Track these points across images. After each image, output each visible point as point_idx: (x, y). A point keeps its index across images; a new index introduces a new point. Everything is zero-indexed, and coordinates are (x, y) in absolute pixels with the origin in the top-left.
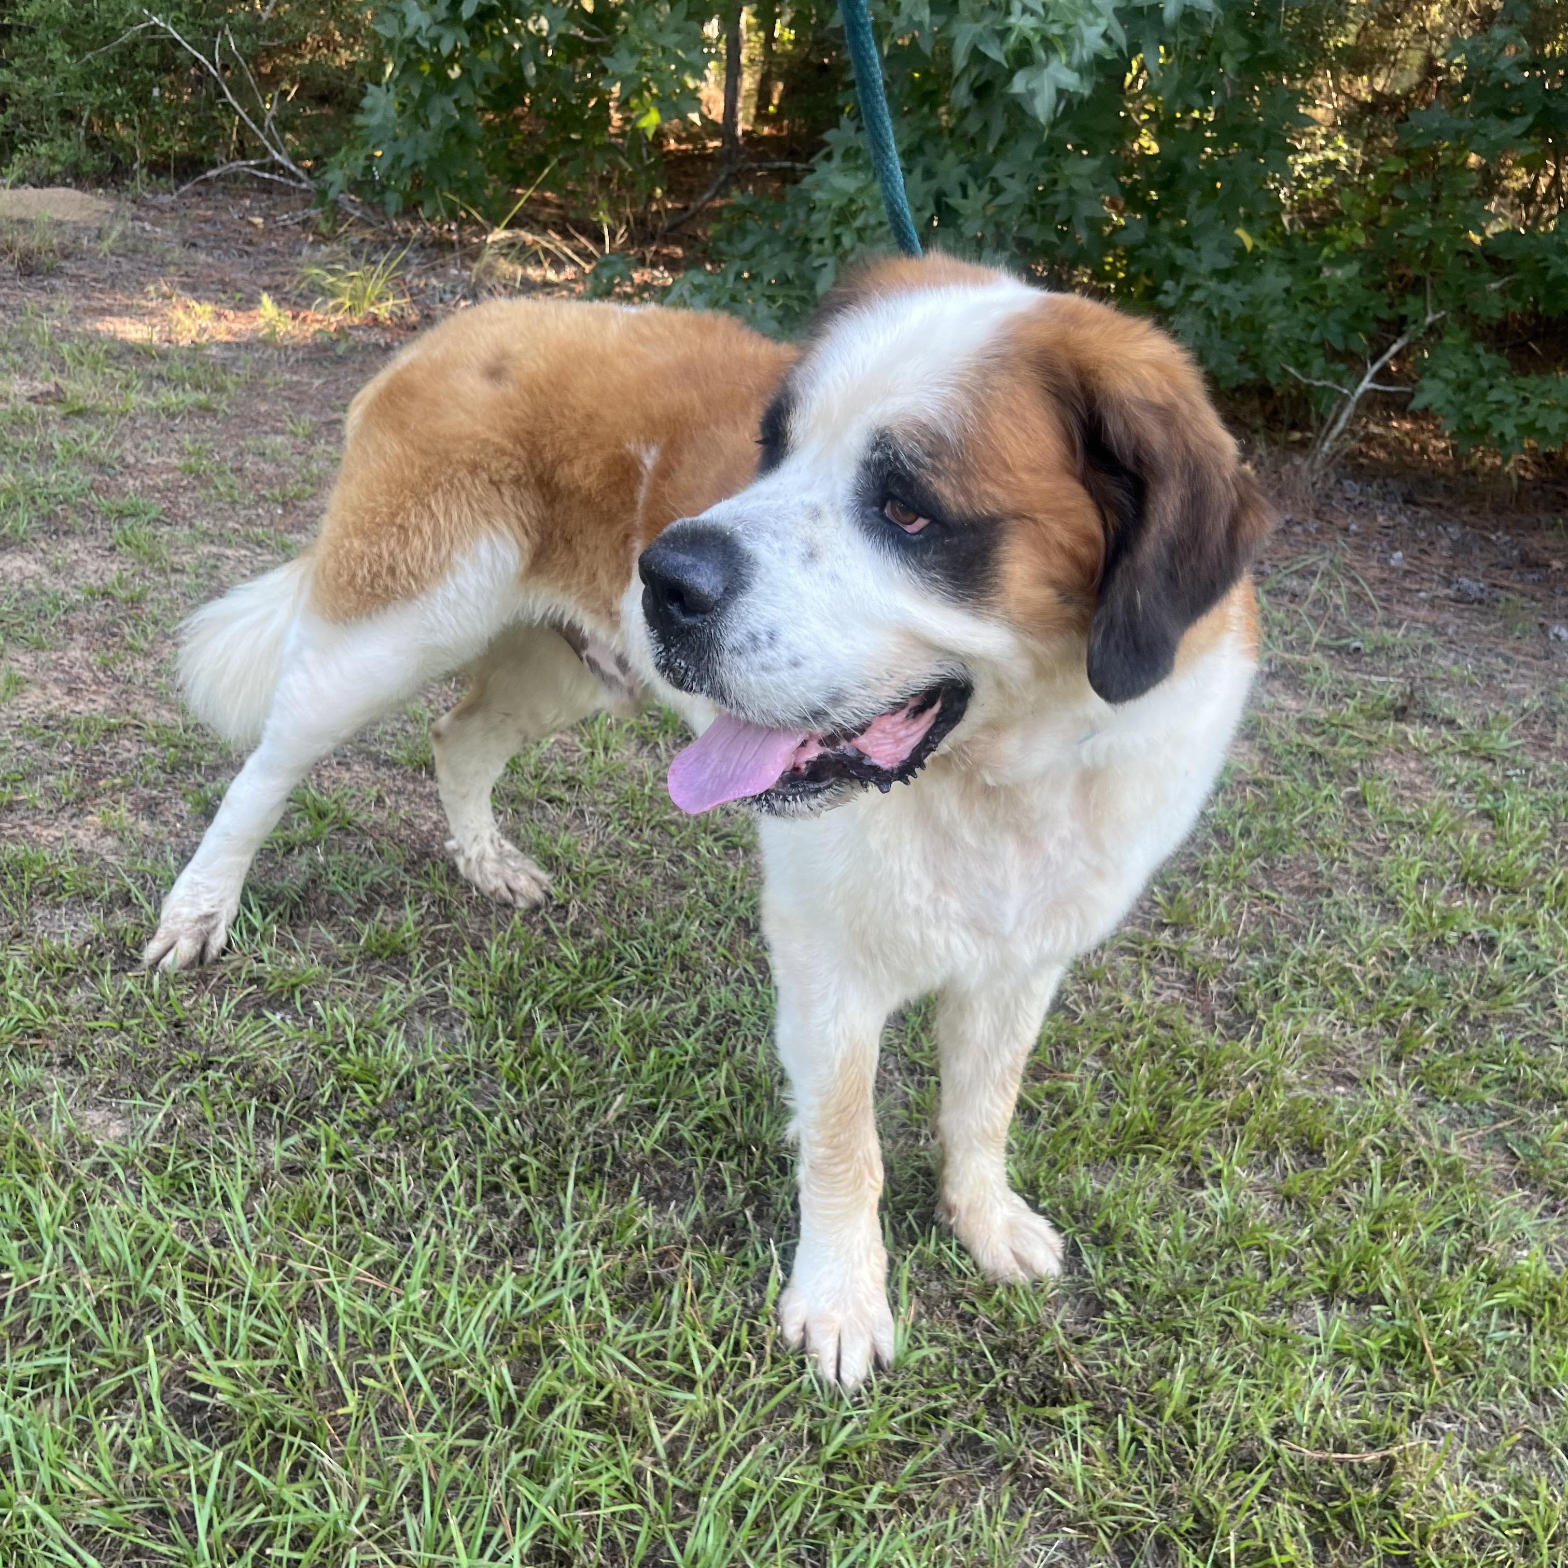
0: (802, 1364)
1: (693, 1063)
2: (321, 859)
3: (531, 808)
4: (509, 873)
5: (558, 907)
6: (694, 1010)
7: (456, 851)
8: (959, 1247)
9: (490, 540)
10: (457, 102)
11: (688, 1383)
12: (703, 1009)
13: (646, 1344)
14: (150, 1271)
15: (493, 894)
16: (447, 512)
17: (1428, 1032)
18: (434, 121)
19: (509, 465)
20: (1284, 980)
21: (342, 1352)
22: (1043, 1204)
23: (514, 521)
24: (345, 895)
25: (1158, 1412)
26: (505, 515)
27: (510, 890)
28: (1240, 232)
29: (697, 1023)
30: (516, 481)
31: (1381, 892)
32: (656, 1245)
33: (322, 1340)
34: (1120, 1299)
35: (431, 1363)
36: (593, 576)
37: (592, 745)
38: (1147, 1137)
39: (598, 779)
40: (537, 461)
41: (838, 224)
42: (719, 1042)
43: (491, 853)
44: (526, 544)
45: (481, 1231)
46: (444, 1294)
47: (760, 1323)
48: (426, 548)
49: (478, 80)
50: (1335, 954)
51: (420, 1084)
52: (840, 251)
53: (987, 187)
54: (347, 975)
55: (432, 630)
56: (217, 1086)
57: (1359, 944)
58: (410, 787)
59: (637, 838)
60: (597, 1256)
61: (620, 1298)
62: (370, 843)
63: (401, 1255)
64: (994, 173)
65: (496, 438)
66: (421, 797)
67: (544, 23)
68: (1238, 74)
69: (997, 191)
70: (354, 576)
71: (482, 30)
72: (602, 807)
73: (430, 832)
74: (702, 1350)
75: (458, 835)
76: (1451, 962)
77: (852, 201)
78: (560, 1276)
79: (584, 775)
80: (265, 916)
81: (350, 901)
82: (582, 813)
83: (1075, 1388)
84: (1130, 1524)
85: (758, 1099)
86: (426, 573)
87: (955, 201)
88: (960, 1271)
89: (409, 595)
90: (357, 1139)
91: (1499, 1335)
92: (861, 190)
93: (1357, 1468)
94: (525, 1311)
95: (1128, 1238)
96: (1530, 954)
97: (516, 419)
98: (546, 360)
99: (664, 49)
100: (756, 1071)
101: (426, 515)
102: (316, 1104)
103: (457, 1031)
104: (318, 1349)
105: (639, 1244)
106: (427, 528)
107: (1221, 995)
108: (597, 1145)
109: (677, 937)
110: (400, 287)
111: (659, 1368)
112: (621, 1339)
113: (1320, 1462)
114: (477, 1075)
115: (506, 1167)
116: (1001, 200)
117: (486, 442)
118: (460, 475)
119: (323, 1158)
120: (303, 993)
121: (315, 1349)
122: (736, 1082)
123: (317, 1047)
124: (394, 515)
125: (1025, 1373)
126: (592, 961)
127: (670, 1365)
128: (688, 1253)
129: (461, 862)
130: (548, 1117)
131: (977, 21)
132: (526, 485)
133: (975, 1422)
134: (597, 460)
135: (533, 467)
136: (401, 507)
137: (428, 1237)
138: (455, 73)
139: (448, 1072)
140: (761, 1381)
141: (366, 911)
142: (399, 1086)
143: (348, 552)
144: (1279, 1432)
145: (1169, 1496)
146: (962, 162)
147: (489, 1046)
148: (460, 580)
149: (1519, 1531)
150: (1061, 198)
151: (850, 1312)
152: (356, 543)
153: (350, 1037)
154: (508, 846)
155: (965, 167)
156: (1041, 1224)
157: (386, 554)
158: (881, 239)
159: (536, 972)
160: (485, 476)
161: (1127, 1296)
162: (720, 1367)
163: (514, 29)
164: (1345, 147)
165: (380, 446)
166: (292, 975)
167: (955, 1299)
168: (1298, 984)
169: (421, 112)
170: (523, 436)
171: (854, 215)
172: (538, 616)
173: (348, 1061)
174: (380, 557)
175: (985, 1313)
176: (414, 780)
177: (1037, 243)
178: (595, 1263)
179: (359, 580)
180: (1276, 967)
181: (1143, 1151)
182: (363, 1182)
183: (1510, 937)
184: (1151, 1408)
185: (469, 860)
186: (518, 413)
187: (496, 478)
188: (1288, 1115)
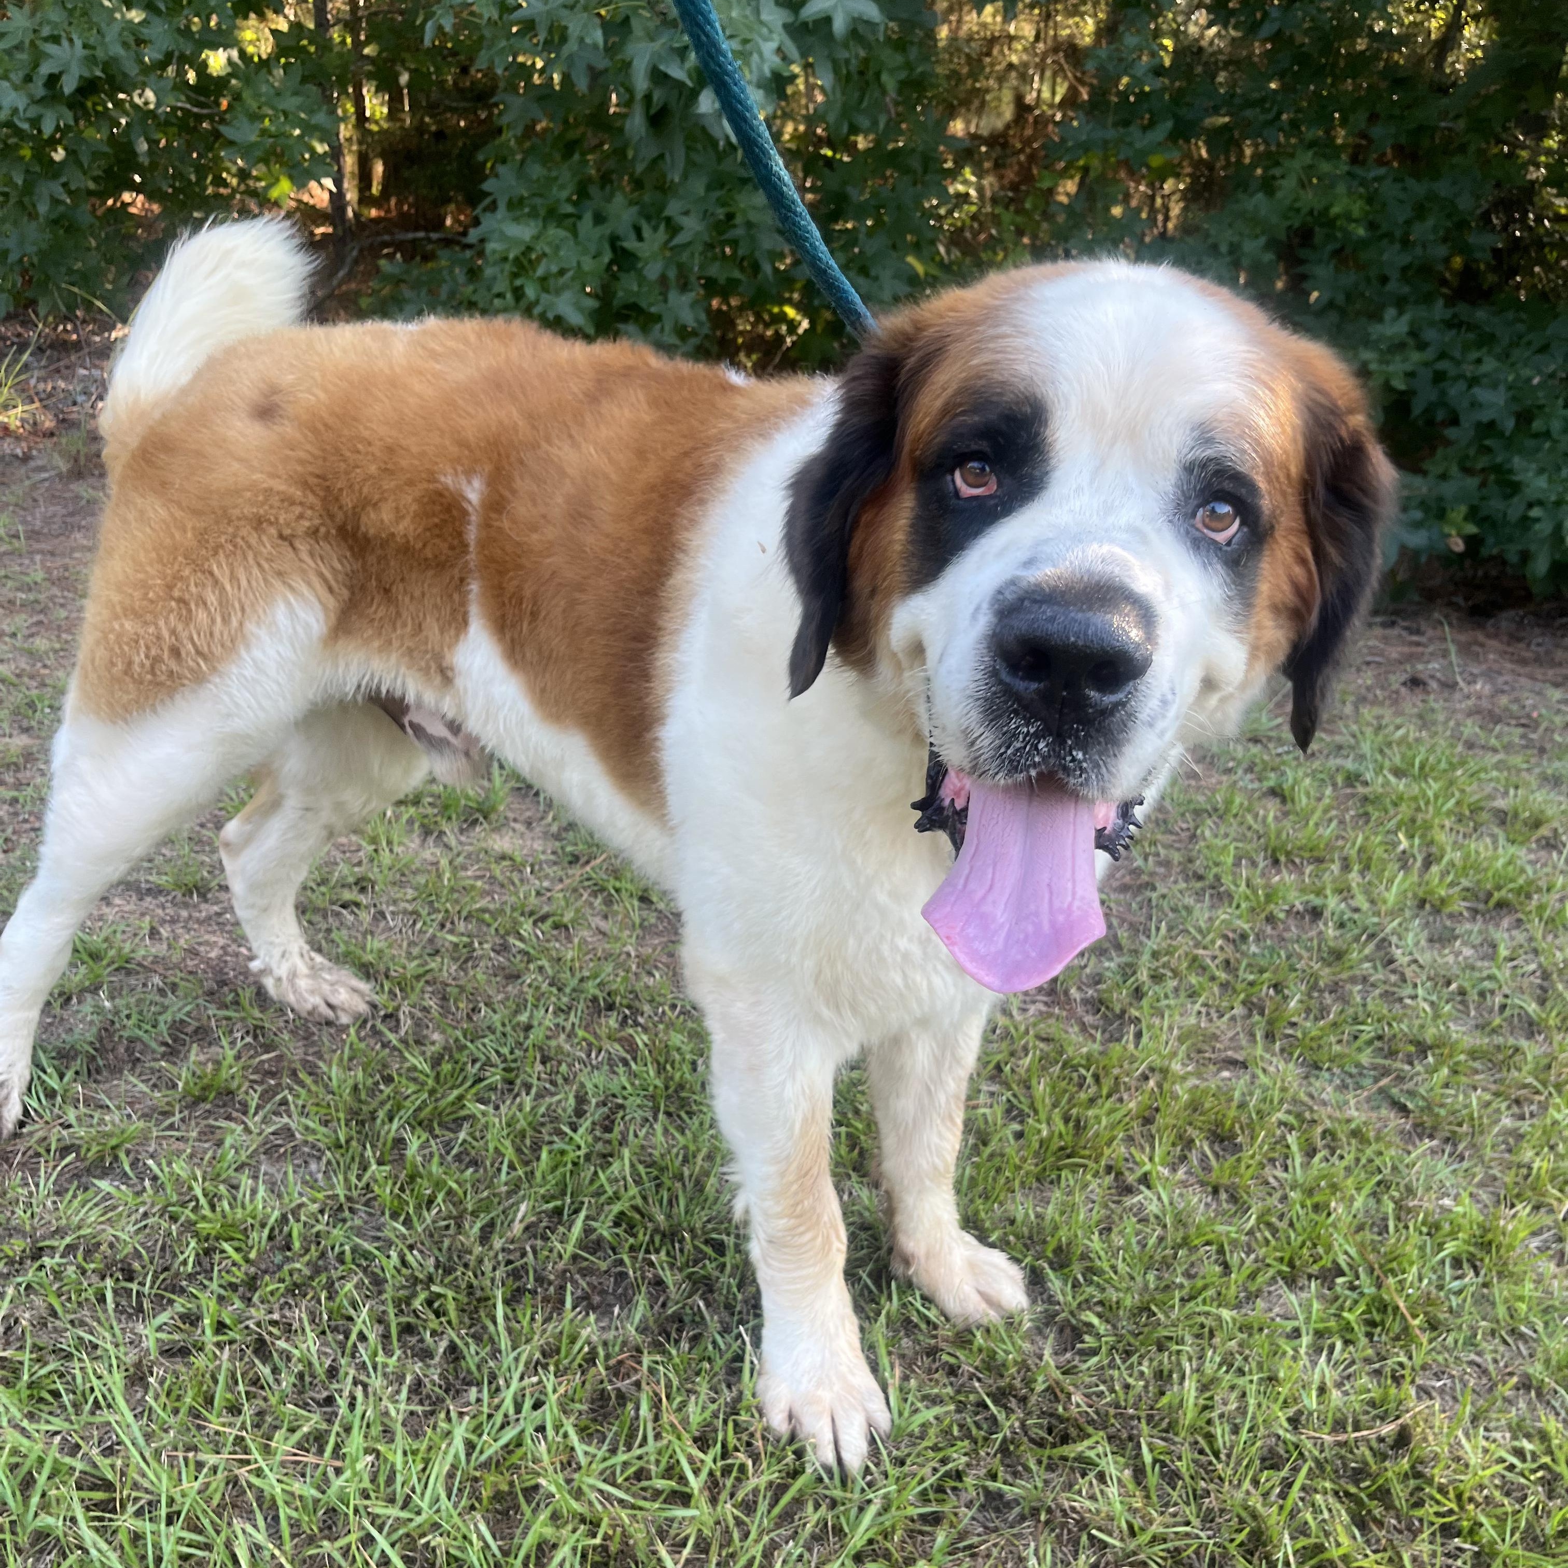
0: (799, 1454)
1: (588, 1157)
2: (107, 1004)
3: (325, 917)
4: (326, 988)
5: (386, 1017)
6: (572, 1101)
7: (264, 972)
8: (924, 1298)
9: (288, 604)
10: (65, 185)
11: (685, 1499)
12: (581, 1100)
13: (625, 1464)
14: (35, 1500)
15: (310, 1013)
16: (233, 578)
17: (1292, 1004)
18: (43, 208)
19: (301, 516)
20: (1143, 975)
21: (288, 1546)
22: (993, 1238)
23: (316, 580)
24: (145, 1037)
25: (1171, 1427)
26: (303, 572)
27: (330, 1006)
28: (911, 259)
29: (580, 1113)
30: (313, 533)
31: (1200, 878)
32: (608, 1357)
33: (261, 1538)
34: (1095, 1321)
35: (395, 1537)
36: (419, 628)
37: (374, 840)
38: (1066, 1152)
39: (391, 876)
40: (335, 509)
41: (515, 275)
42: (608, 1129)
43: (302, 968)
44: (331, 602)
45: (409, 1378)
46: (390, 1457)
47: (743, 1417)
48: (213, 621)
49: (85, 160)
50: (1183, 944)
51: (296, 1229)
52: (523, 304)
53: (662, 227)
54: (171, 1127)
55: (229, 715)
56: (57, 1274)
57: (1200, 931)
58: (184, 913)
59: (451, 932)
60: (550, 1382)
61: (584, 1421)
62: (157, 980)
63: (330, 1421)
64: (667, 213)
65: (280, 486)
66: (200, 922)
67: (150, 95)
68: (900, 92)
69: (673, 229)
70: (130, 663)
71: (83, 106)
72: (403, 905)
73: (219, 958)
74: (691, 1460)
75: (262, 953)
76: (1287, 935)
77: (529, 249)
78: (511, 1411)
79: (374, 874)
80: (62, 1076)
81: (154, 1045)
82: (382, 914)
83: (1082, 1420)
84: (1178, 1550)
85: (668, 1183)
86: (217, 651)
87: (630, 244)
88: (928, 1322)
89: (199, 679)
90: (238, 1304)
91: (1456, 1284)
92: (537, 238)
93: (1374, 1444)
94: (483, 1458)
95: (1084, 1257)
96: (1356, 916)
97: (301, 462)
98: (325, 390)
99: (285, 114)
100: (656, 1153)
101: (209, 583)
102: (178, 1274)
103: (313, 1166)
104: (259, 1548)
105: (591, 1359)
106: (212, 598)
107: (1085, 1002)
108: (509, 1262)
109: (528, 1028)
110: (25, 393)
111: (644, 1489)
112: (597, 1467)
113: (1339, 1444)
114: (351, 1210)
115: (417, 1304)
116: (679, 239)
117: (269, 492)
118: (244, 532)
119: (208, 1332)
120: (128, 1153)
121: (255, 1549)
122: (641, 1169)
123: (163, 1211)
124: (170, 587)
125: (1029, 1414)
126: (446, 1067)
127: (660, 1484)
128: (646, 1360)
129: (269, 983)
130: (447, 1243)
131: (652, 39)
132: (326, 537)
133: (994, 1477)
134: (409, 500)
135: (332, 517)
136: (178, 577)
137: (353, 1398)
138: (59, 155)
139: (322, 1212)
140: (761, 1481)
141: (173, 1052)
142: (271, 1238)
143: (119, 636)
144: (1294, 1422)
145: (1210, 1510)
146: (631, 203)
147: (359, 1177)
148: (257, 653)
149: (1540, 1474)
150: (739, 232)
151: (836, 1388)
152: (128, 625)
153: (198, 1192)
154: (319, 959)
155: (634, 210)
156: (998, 1258)
157: (166, 634)
158: (565, 287)
159: (387, 1090)
160: (273, 531)
161: (1100, 1316)
162: (711, 1474)
163: (118, 104)
164: (973, 179)
165: (142, 512)
166: (110, 1135)
167: (932, 1352)
168: (1157, 978)
169: (26, 200)
170: (312, 481)
171: (533, 264)
172: (350, 688)
173: (204, 1218)
174: (159, 638)
175: (968, 1363)
176: (186, 905)
177: (722, 281)
178: (550, 1389)
179: (136, 668)
180: (1130, 965)
181: (1066, 1166)
182: (262, 1349)
183: (1333, 903)
184: (1164, 1425)
185: (279, 979)
186: (302, 454)
187: (287, 532)
188: (1195, 1106)
